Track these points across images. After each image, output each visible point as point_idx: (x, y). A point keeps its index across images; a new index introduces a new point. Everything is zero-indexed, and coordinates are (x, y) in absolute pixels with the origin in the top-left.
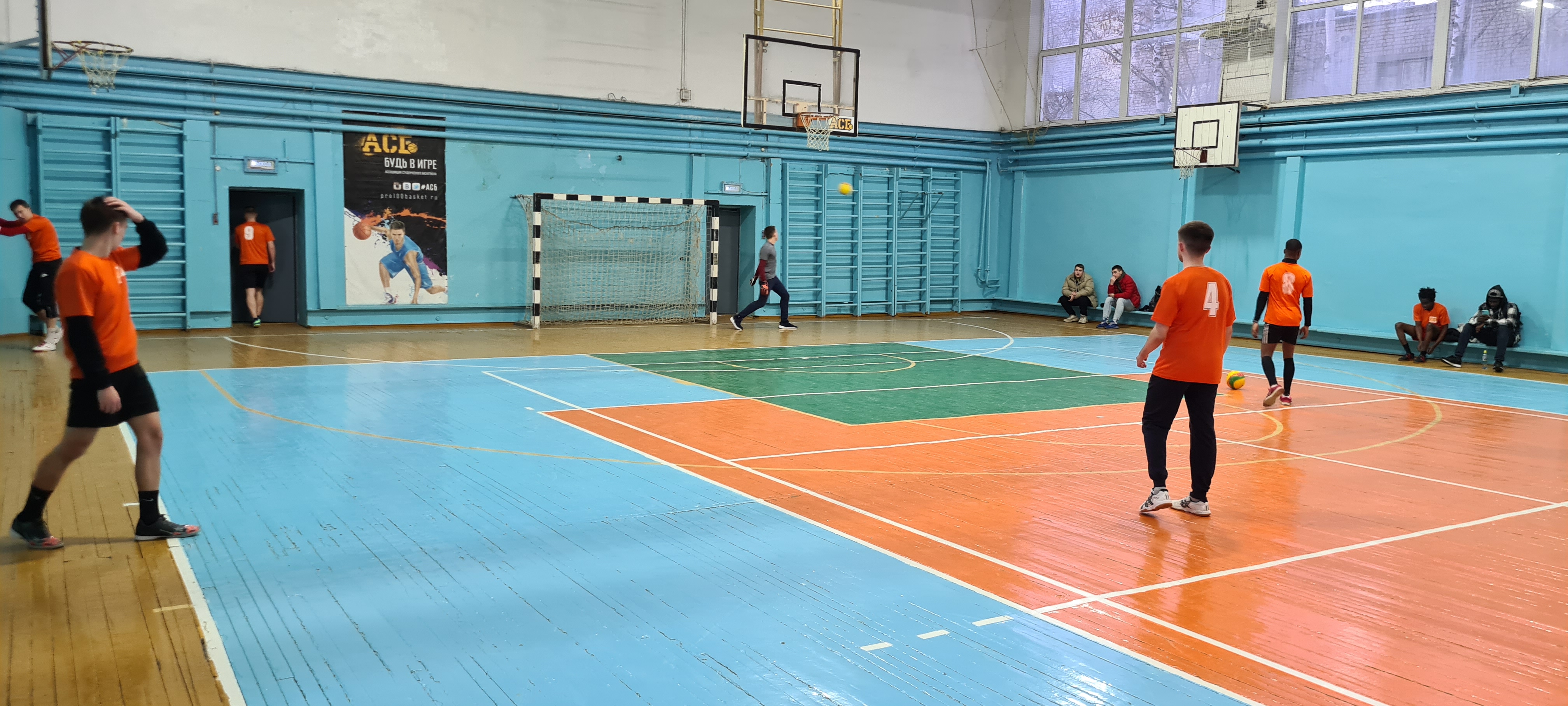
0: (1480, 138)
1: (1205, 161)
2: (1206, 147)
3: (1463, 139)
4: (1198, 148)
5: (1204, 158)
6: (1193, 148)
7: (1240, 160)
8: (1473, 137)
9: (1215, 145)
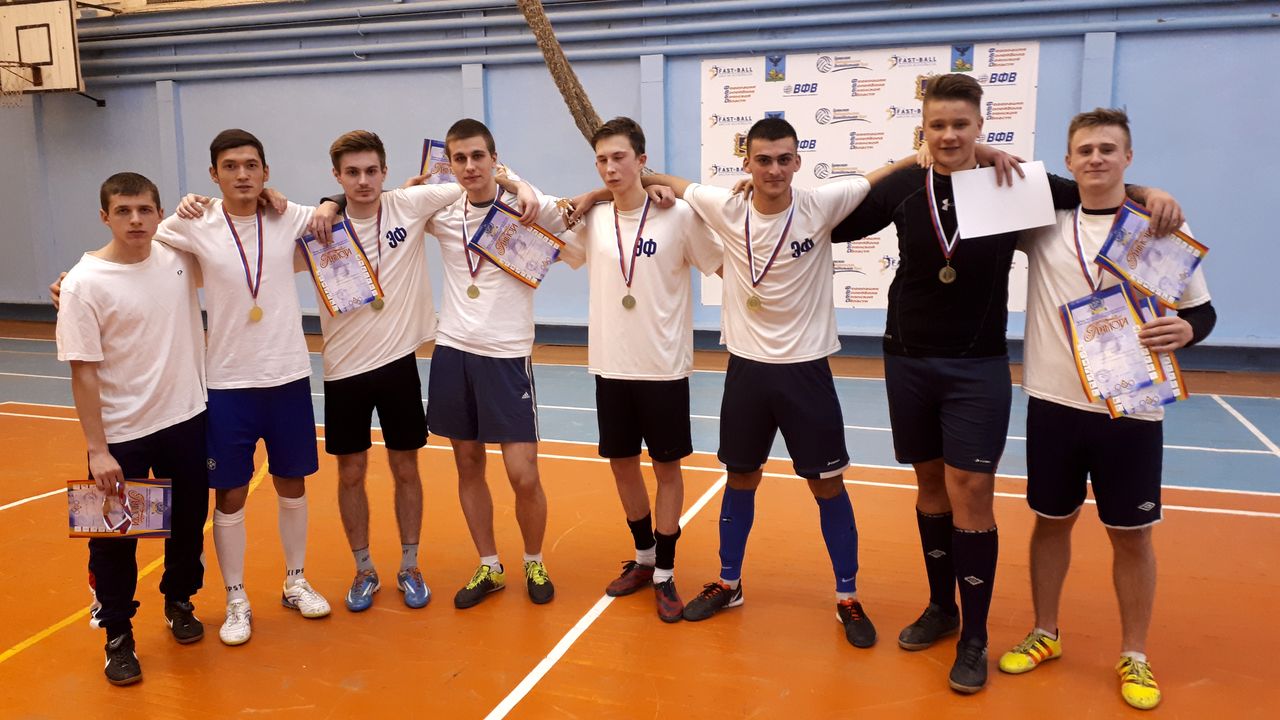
0: (368, 55)
1: (40, 84)
2: (39, 64)
3: (349, 56)
4: (29, 65)
5: (37, 78)
6: (22, 65)
7: (87, 86)
8: (361, 54)
9: (48, 60)
